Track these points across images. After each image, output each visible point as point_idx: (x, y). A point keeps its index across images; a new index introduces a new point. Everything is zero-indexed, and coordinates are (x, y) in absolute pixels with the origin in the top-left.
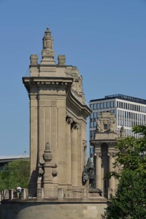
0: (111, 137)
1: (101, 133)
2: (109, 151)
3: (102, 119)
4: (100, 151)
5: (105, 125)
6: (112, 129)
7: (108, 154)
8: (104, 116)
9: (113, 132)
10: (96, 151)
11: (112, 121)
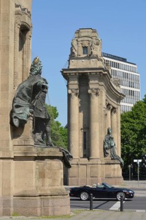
0: (94, 64)
1: (77, 59)
2: (91, 86)
3: (79, 39)
4: (77, 87)
5: (85, 48)
6: (95, 52)
7: (89, 91)
8: (82, 35)
9: (96, 57)
10: (70, 87)
11: (95, 41)
